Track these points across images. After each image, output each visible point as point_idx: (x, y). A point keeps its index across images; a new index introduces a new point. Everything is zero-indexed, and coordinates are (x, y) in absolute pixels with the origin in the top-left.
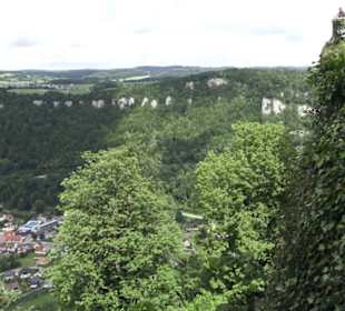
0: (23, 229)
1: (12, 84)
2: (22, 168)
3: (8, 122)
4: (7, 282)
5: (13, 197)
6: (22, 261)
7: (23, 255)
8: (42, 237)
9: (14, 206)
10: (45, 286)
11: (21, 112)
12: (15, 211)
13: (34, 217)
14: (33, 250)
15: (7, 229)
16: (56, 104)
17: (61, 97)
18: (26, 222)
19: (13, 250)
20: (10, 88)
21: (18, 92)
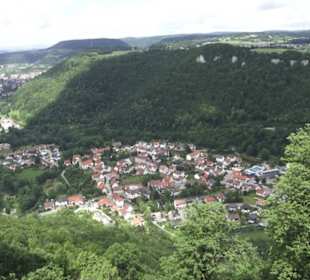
0: (249, 171)
1: (254, 44)
2: (254, 119)
3: (248, 78)
4: (231, 212)
5: (244, 143)
6: (244, 198)
7: (245, 193)
8: (264, 181)
9: (244, 150)
10: (261, 224)
11: (259, 70)
12: (244, 155)
13: (259, 163)
14: (255, 191)
15: (236, 169)
16: (292, 62)
17: (298, 56)
18: (252, 166)
19: (238, 187)
20: (253, 47)
21: (259, 51)
